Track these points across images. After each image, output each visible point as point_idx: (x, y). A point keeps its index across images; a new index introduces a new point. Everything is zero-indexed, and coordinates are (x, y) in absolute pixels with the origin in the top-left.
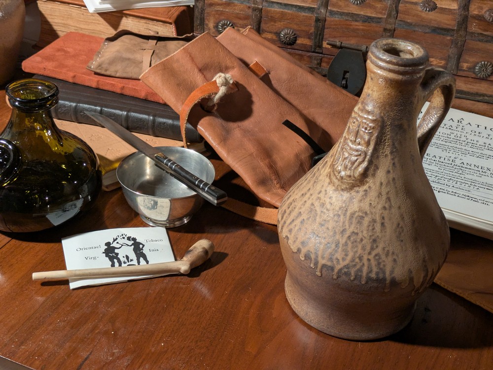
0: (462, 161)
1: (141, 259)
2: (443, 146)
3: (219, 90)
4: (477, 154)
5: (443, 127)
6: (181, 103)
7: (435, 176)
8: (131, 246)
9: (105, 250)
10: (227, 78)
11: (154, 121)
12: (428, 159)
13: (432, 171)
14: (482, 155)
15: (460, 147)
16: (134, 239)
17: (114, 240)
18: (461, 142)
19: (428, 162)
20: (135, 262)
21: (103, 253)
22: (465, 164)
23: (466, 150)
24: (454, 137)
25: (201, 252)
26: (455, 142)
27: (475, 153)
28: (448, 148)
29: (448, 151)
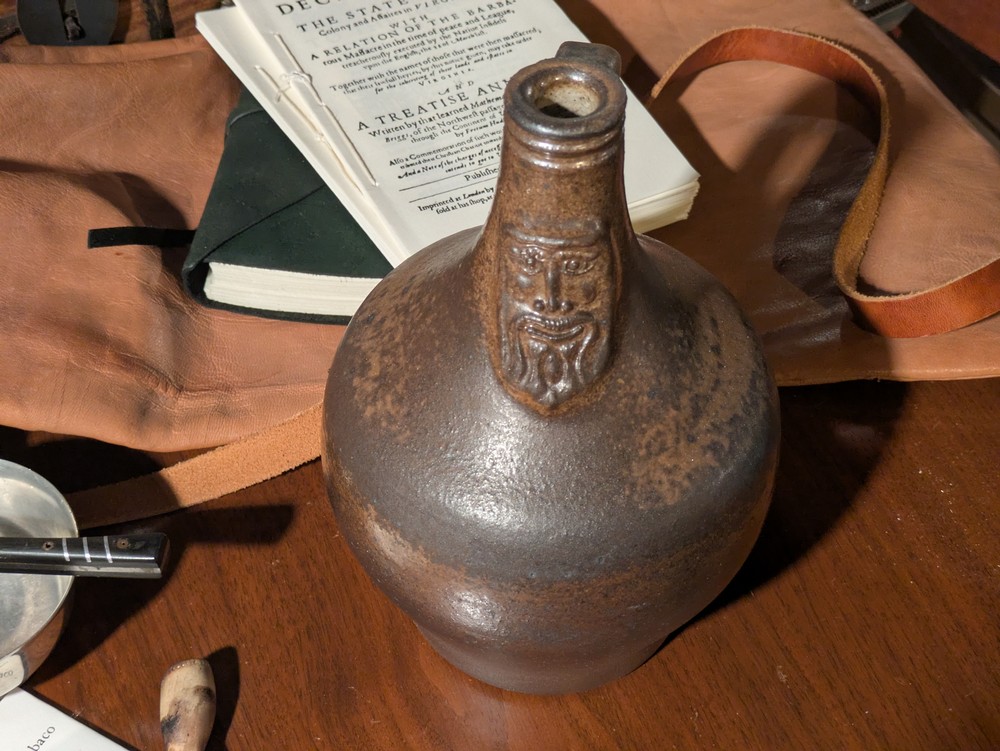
0: (475, 88)
2: (410, 71)
4: (482, 49)
5: (366, 21)
7: (467, 162)
12: (418, 124)
13: (451, 151)
14: (493, 46)
15: (438, 52)
18: (430, 37)
19: (424, 134)
22: (488, 89)
23: (455, 53)
24: (408, 35)
25: (199, 704)
26: (421, 47)
27: (479, 50)
28: (423, 70)
29: (431, 78)
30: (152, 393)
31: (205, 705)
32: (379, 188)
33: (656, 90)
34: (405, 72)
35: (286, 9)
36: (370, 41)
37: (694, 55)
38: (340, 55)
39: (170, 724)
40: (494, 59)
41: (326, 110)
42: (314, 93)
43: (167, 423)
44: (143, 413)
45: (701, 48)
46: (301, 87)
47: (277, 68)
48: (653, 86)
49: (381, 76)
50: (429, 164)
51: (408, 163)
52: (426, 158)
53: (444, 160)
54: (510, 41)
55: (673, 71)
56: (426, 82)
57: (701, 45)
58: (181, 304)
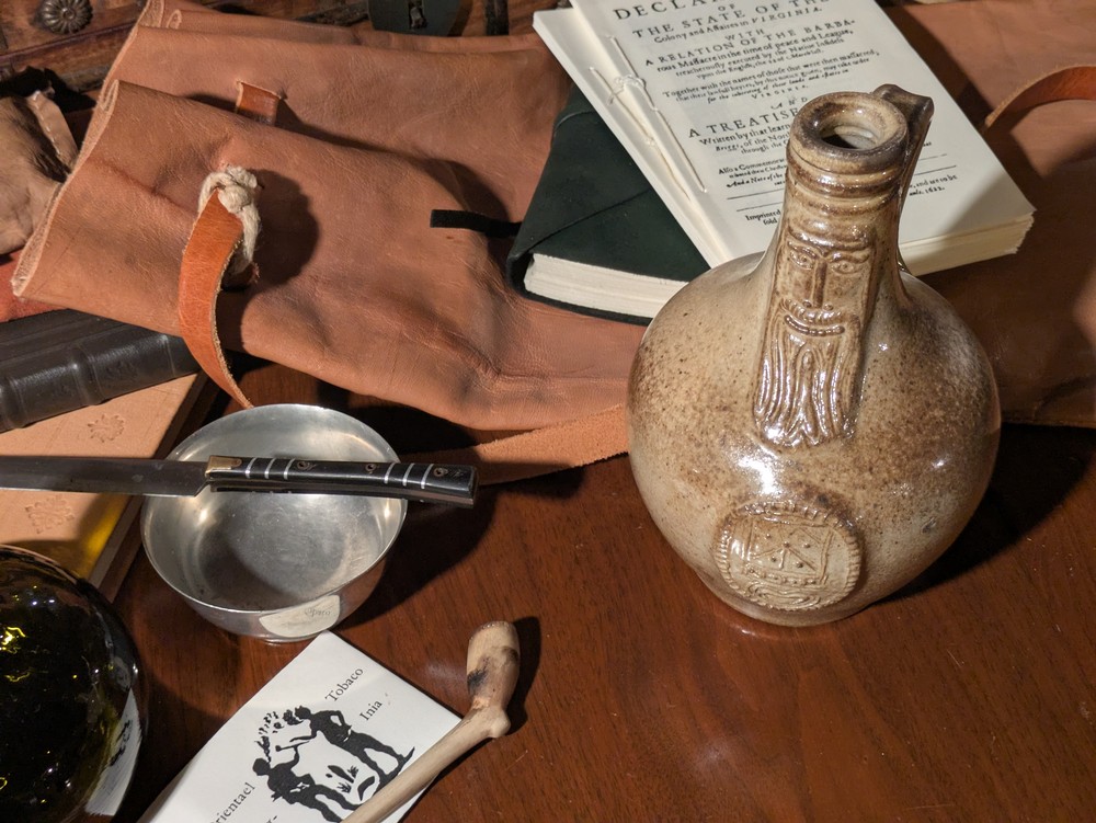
1: (370, 752)
2: (744, 83)
3: (239, 221)
4: (817, 67)
5: (702, 32)
6: (168, 305)
8: (314, 735)
9: (271, 785)
10: (241, 182)
11: (88, 372)
12: (749, 136)
14: (829, 65)
15: (774, 67)
16: (303, 713)
17: (265, 745)
18: (765, 52)
19: (755, 146)
20: (365, 772)
21: (275, 797)
23: (791, 69)
24: (744, 47)
25: (506, 663)
26: (756, 61)
27: (814, 68)
28: (757, 83)
29: (764, 92)
30: (474, 372)
31: (511, 665)
32: (707, 195)
33: (990, 120)
34: (738, 84)
35: (623, 14)
36: (704, 51)
37: (1032, 88)
38: (675, 63)
39: (476, 680)
40: (829, 77)
41: (658, 115)
42: (647, 99)
43: (486, 403)
44: (464, 390)
45: (1038, 83)
46: (635, 91)
47: (612, 71)
48: (986, 116)
49: (715, 86)
50: (758, 176)
51: (738, 173)
52: (756, 169)
53: (774, 173)
54: (847, 61)
55: (1008, 103)
56: (759, 96)
57: (1040, 79)
58: (502, 292)
